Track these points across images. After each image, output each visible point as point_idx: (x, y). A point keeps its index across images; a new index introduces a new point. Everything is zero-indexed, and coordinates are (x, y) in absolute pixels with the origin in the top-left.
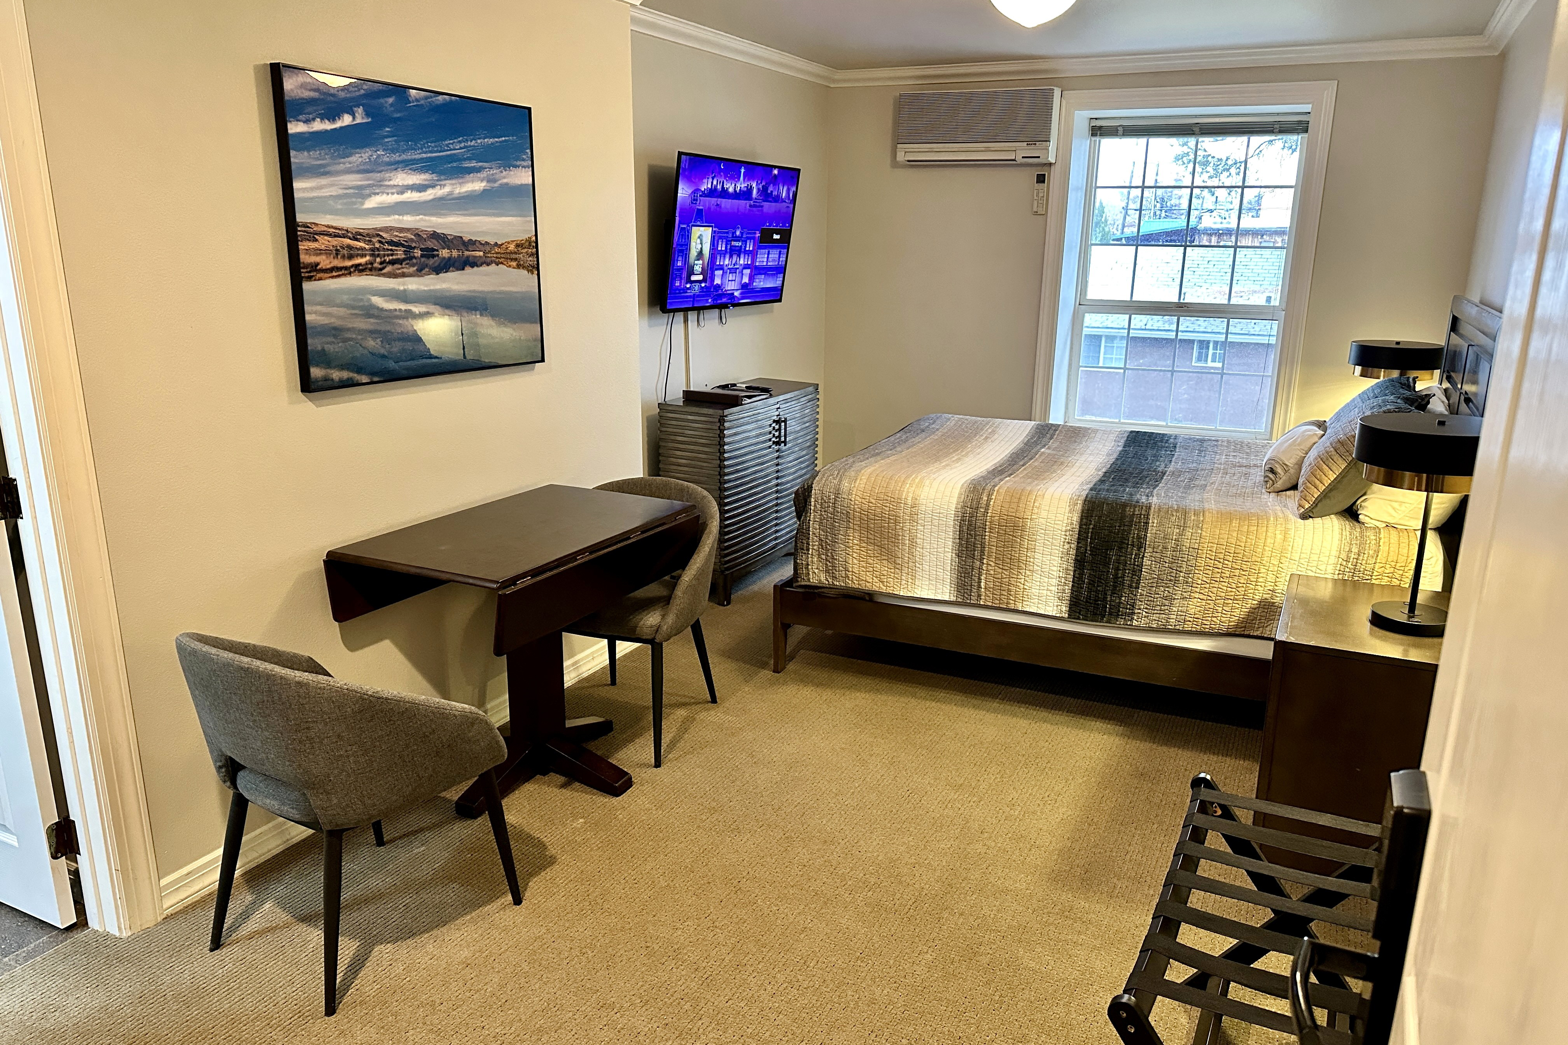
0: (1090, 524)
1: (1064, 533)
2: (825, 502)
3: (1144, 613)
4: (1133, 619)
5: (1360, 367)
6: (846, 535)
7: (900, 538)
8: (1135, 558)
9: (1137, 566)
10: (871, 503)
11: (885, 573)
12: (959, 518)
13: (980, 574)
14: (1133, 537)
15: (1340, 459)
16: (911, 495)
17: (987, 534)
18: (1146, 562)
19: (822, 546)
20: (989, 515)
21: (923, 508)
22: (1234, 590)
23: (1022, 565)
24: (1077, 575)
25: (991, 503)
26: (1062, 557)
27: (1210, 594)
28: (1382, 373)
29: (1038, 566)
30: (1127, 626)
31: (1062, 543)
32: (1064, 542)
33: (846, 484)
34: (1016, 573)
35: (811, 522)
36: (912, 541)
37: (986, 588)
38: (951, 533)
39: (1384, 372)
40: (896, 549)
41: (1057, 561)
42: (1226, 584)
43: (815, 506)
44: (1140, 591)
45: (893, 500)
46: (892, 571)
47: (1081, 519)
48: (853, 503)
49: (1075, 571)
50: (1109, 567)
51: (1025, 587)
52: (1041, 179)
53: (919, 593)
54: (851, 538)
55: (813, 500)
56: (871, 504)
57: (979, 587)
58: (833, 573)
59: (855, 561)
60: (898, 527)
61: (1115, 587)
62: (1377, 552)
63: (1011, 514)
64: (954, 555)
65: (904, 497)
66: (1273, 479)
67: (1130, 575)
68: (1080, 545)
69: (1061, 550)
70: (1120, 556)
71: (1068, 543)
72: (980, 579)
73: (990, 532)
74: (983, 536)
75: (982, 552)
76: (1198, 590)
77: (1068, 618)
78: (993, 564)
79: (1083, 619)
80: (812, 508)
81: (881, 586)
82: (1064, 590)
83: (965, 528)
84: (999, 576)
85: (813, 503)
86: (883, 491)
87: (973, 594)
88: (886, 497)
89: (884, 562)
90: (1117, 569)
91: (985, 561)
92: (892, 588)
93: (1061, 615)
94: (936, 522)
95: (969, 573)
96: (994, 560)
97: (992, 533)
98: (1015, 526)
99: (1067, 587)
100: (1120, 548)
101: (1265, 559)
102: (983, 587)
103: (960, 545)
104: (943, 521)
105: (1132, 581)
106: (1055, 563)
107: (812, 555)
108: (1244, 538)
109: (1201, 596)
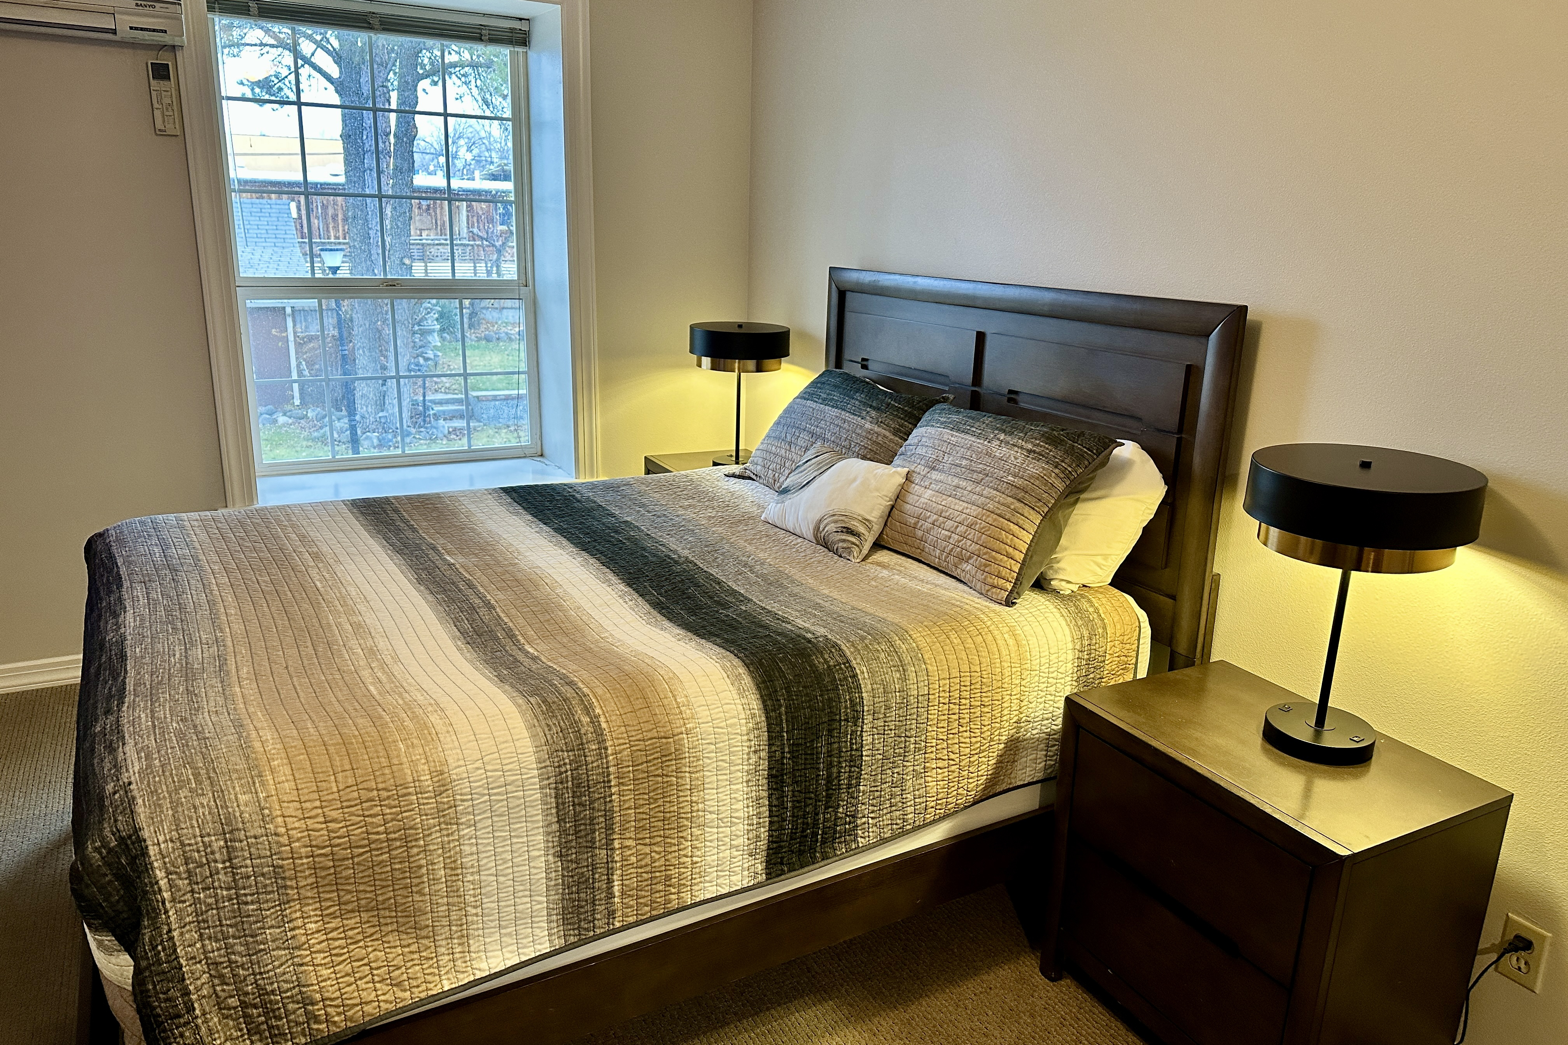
0: (781, 706)
1: (745, 738)
2: (201, 865)
3: (871, 821)
4: (856, 835)
5: (709, 359)
6: (283, 921)
7: (424, 870)
8: (851, 739)
9: (856, 750)
10: (333, 821)
11: (399, 961)
12: (552, 780)
13: (610, 872)
14: (846, 707)
15: (1031, 511)
16: (423, 767)
17: (613, 790)
18: (867, 739)
19: (221, 976)
20: (609, 752)
21: (465, 787)
22: (979, 739)
23: (686, 823)
24: (775, 802)
25: (604, 725)
26: (747, 782)
27: (952, 756)
28: (737, 365)
29: (711, 812)
30: (852, 852)
31: (745, 756)
32: (748, 754)
33: (243, 798)
34: (675, 841)
35: (175, 934)
36: (454, 868)
37: (623, 893)
38: (540, 817)
39: (739, 363)
40: (417, 898)
41: (740, 791)
42: (968, 734)
43: (171, 885)
44: (861, 788)
45: (384, 794)
46: (414, 948)
47: (764, 702)
48: (284, 840)
49: (770, 797)
50: (818, 769)
51: (695, 859)
52: (161, 72)
53: (484, 965)
54: (299, 922)
55: (160, 874)
56: (332, 825)
57: (610, 895)
58: (271, 1027)
59: (325, 972)
60: (415, 851)
61: (829, 796)
62: (1105, 628)
63: (650, 735)
64: (551, 858)
65: (410, 779)
66: (857, 543)
67: (847, 769)
68: (774, 749)
69: (746, 768)
70: (831, 744)
71: (755, 752)
72: (610, 881)
73: (620, 784)
74: (607, 799)
75: (609, 828)
76: (933, 756)
77: (767, 879)
78: (631, 843)
79: (790, 871)
80: (166, 895)
81: (400, 994)
82: (758, 837)
83: (568, 796)
84: (648, 860)
85: (163, 883)
86: (351, 781)
87: (598, 916)
88: (365, 795)
89: (390, 938)
90: (830, 765)
91: (616, 844)
92: (423, 987)
93: (756, 881)
94: (500, 807)
95: (587, 880)
96: (632, 835)
97: (623, 784)
98: (665, 755)
99: (762, 830)
100: (830, 731)
101: (1007, 680)
102: (617, 894)
103: (563, 832)
104: (518, 798)
105: (850, 776)
106: (739, 795)
107: (204, 1014)
108: (977, 658)
109: (941, 764)
